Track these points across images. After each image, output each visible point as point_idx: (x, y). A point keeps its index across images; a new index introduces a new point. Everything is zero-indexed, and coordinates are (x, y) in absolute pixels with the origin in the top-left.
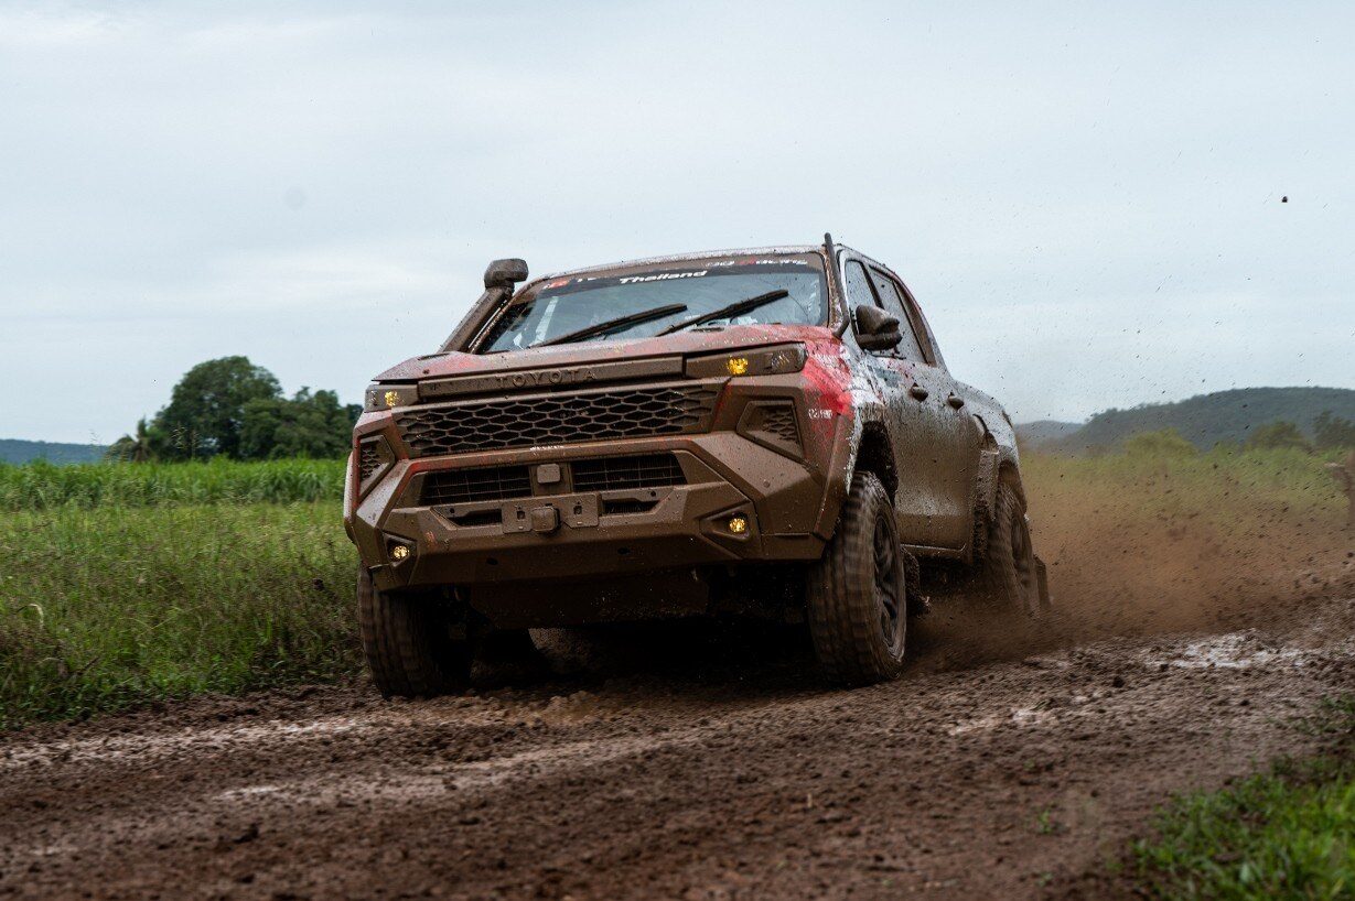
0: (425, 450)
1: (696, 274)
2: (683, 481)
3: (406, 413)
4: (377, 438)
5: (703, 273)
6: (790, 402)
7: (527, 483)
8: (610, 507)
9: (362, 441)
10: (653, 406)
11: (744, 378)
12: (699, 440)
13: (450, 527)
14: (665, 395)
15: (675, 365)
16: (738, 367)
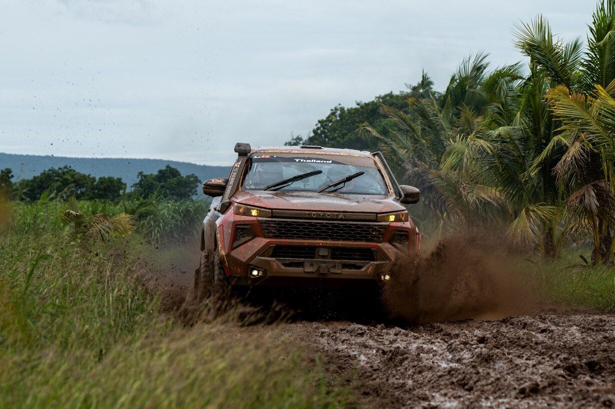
0: (273, 236)
1: (327, 162)
2: (374, 260)
3: (266, 221)
4: (246, 227)
5: (330, 162)
6: (406, 233)
7: (314, 253)
8: (345, 266)
9: (237, 226)
10: (365, 231)
11: (394, 223)
12: (379, 245)
13: (283, 267)
14: (369, 227)
15: (373, 217)
16: (392, 218)
